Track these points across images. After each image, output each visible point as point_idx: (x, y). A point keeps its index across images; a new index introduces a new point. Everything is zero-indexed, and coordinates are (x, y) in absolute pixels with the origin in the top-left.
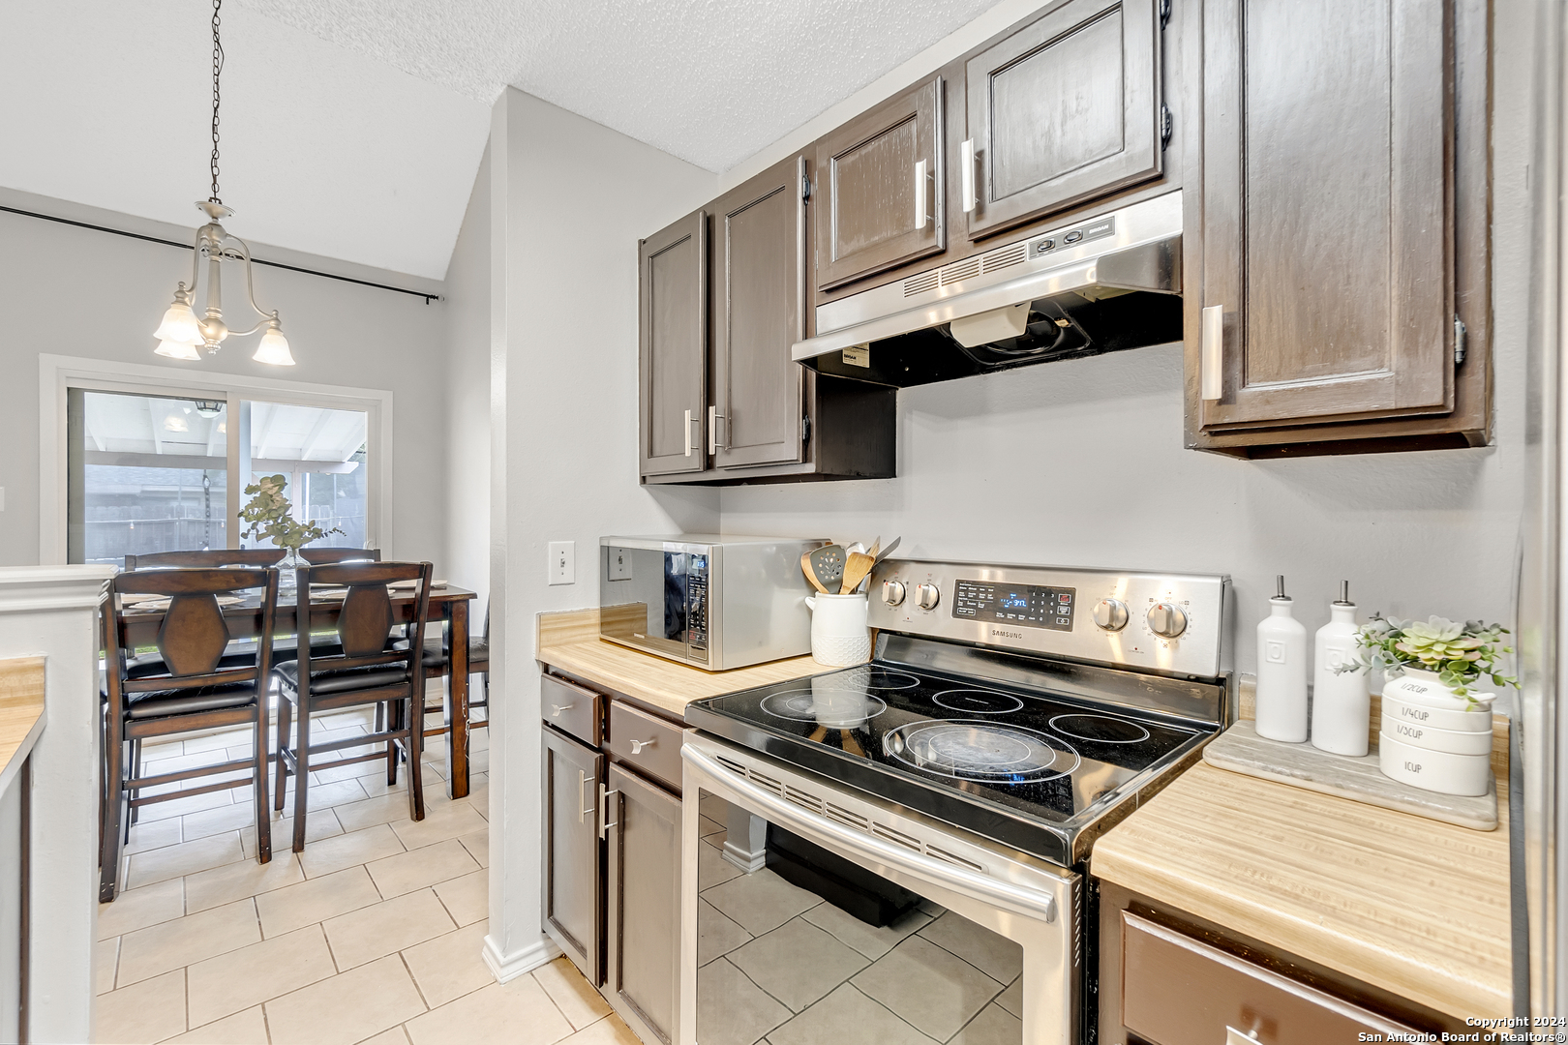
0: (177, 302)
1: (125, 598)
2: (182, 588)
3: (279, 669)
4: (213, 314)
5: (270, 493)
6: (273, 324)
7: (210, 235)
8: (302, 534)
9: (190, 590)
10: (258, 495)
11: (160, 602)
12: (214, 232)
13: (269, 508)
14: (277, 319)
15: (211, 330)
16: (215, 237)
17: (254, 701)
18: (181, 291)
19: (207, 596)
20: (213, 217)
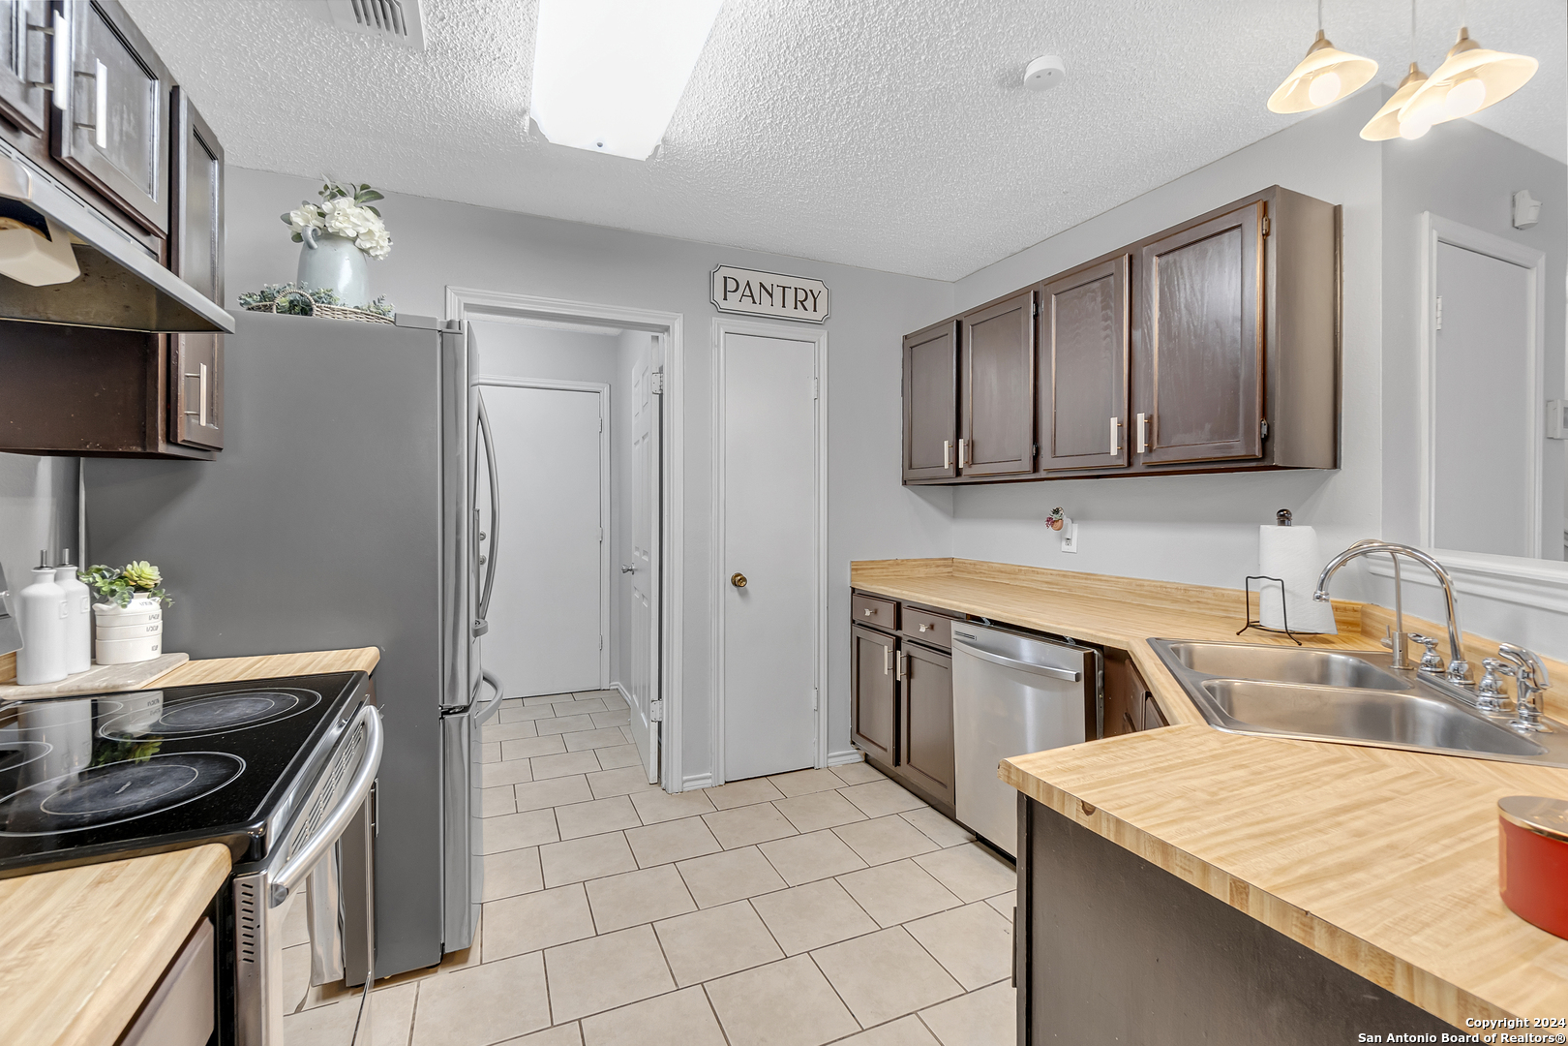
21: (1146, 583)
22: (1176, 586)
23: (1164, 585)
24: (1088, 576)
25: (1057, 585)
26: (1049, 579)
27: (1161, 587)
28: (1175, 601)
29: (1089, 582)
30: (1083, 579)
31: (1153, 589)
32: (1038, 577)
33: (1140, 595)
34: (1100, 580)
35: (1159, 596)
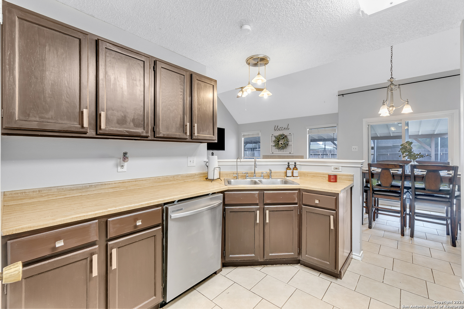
0: (383, 105)
1: (373, 168)
2: (383, 167)
3: (409, 191)
4: (391, 105)
5: (406, 146)
6: (406, 103)
7: (390, 87)
8: (415, 156)
9: (385, 168)
10: (403, 146)
11: (379, 170)
12: (391, 86)
13: (406, 149)
14: (408, 101)
15: (391, 109)
16: (392, 87)
17: (400, 196)
18: (384, 102)
19: (388, 169)
20: (391, 82)
21: (161, 177)
22: (170, 176)
23: (167, 177)
24: (136, 180)
25: (119, 187)
26: (114, 186)
27: (166, 177)
28: (171, 181)
29: (137, 182)
30: (134, 181)
31: (164, 179)
32: (106, 186)
33: (159, 182)
34: (143, 180)
35: (165, 181)
